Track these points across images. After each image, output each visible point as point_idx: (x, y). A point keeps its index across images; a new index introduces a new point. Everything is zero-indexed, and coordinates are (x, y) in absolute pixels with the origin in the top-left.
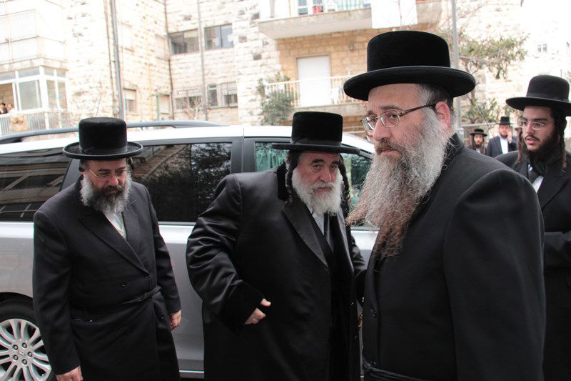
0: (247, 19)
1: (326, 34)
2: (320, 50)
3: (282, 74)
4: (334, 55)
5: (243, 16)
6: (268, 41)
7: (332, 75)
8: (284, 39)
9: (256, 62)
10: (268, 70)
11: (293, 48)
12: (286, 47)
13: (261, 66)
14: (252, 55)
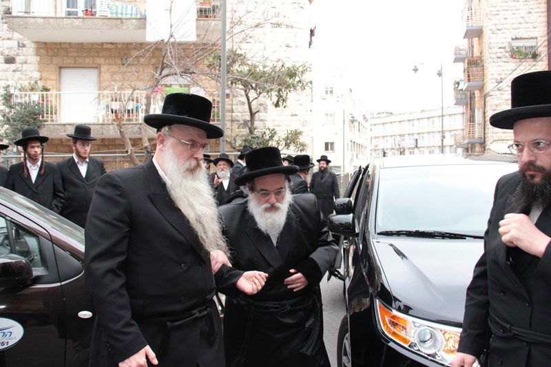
1: (97, 44)
2: (88, 61)
3: (40, 84)
4: (104, 68)
6: (25, 42)
7: (100, 89)
8: (45, 43)
9: (8, 66)
10: (23, 77)
11: (56, 55)
12: (47, 52)
13: (14, 71)
14: (2, 57)
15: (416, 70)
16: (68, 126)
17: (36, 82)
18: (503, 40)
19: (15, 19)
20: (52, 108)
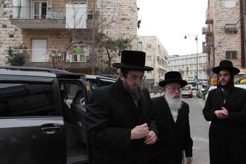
0: (7, 17)
1: (47, 29)
2: (43, 36)
4: (49, 39)
5: (6, 15)
6: (18, 29)
7: (48, 48)
8: (26, 29)
9: (11, 38)
10: (17, 43)
11: (30, 34)
12: (26, 33)
13: (13, 40)
14: (8, 35)
15: (186, 37)
16: (34, 63)
17: (22, 45)
18: (221, 25)
19: (14, 20)
20: (28, 56)
